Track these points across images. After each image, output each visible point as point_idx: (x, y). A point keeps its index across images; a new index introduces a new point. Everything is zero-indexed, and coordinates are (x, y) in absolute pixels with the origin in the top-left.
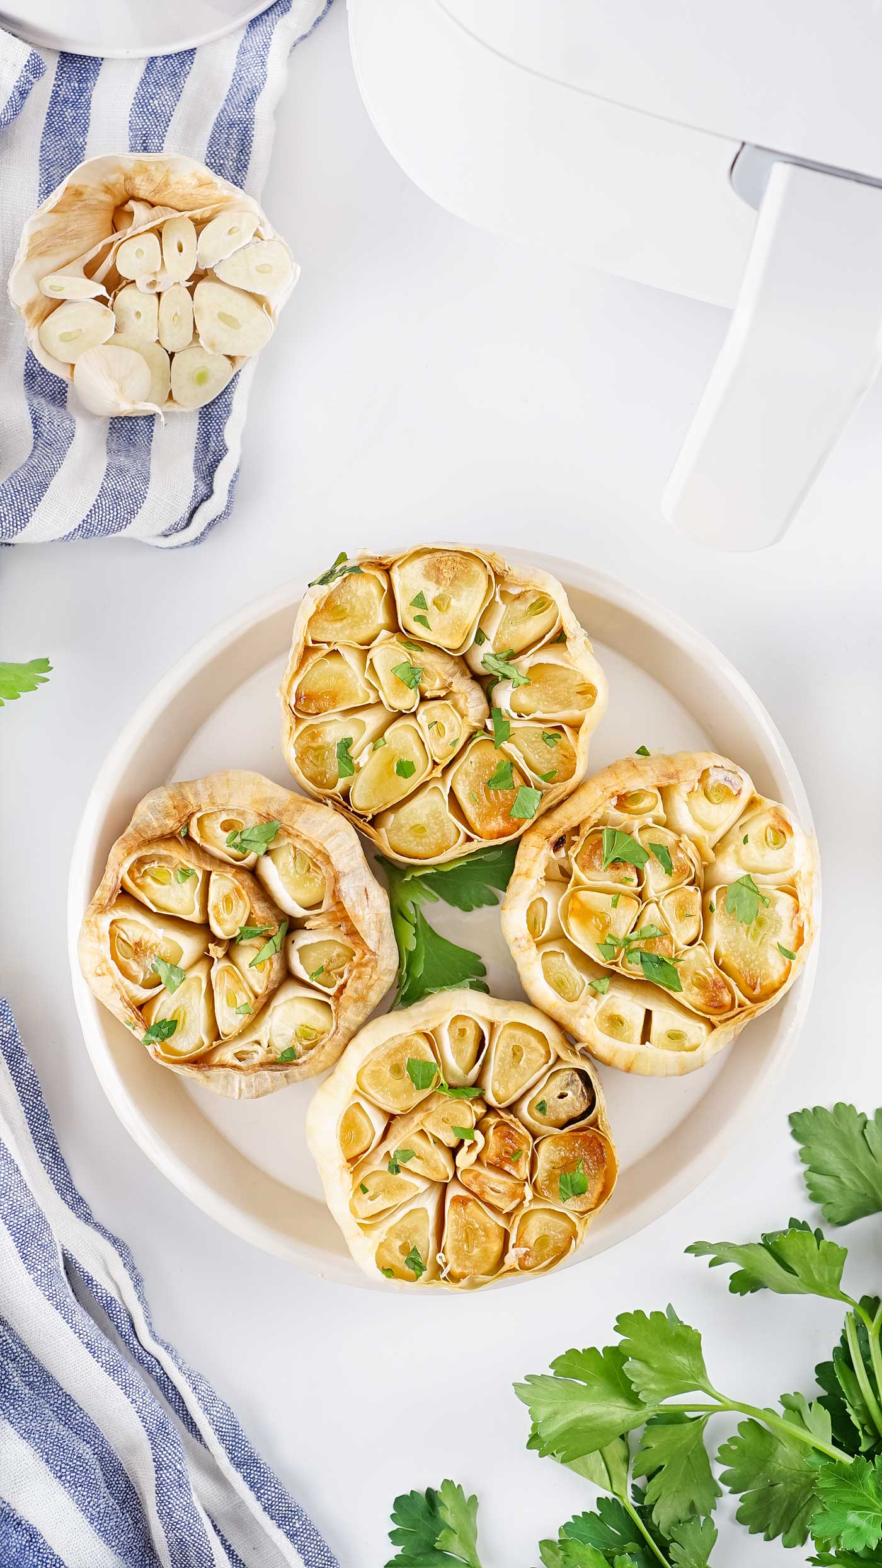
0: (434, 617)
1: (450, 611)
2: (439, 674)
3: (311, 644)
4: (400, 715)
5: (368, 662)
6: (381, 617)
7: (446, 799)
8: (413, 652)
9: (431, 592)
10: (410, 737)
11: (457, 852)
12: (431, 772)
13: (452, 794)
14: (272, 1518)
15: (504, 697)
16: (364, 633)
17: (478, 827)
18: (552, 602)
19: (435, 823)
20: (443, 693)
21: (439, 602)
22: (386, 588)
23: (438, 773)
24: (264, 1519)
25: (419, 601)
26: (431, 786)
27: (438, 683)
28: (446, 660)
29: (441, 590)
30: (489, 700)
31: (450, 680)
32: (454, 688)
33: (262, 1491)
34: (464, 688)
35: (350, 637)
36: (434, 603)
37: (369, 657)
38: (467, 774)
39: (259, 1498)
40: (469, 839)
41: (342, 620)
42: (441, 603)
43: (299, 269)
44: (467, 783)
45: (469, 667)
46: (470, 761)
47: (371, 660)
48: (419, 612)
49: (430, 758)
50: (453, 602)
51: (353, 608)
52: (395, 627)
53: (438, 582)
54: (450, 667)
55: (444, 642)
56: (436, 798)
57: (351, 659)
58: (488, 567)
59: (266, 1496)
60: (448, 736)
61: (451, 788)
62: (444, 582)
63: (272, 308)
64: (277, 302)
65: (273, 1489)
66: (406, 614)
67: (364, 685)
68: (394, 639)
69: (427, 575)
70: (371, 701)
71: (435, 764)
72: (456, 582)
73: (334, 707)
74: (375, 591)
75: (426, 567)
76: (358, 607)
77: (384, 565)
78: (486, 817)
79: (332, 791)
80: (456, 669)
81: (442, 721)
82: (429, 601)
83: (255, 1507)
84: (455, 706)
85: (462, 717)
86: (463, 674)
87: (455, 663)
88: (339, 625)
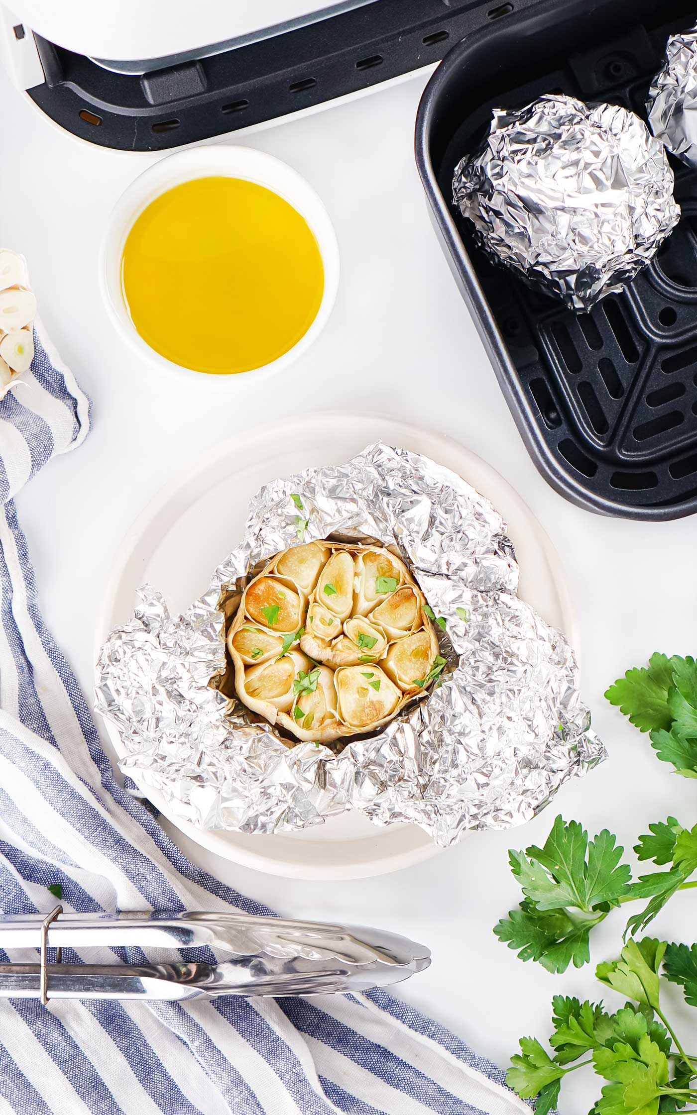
0: (363, 682)
1: (355, 690)
2: (341, 651)
3: (423, 627)
4: (351, 617)
5: (385, 636)
6: (392, 664)
7: (297, 586)
8: (363, 654)
9: (372, 694)
10: (338, 609)
11: (274, 562)
12: (315, 595)
13: (295, 591)
14: (416, 1031)
15: (298, 662)
16: (396, 650)
17: (269, 582)
18: (303, 727)
19: (296, 570)
20: (334, 642)
21: (365, 691)
22: (399, 682)
23: (311, 598)
24: (411, 1032)
25: (377, 685)
26: (310, 588)
27: (340, 646)
28: (342, 663)
29: (368, 700)
30: (304, 654)
31: (334, 653)
32: (329, 649)
33: (404, 1017)
34: (324, 654)
35: (403, 644)
36: (367, 689)
37: (386, 639)
38: (293, 606)
39: (404, 1022)
40: (272, 572)
41: (413, 651)
42: (363, 691)
43: (22, 255)
44: (290, 601)
45: (327, 666)
46: (296, 614)
47: (384, 638)
48: (373, 679)
49: (321, 603)
50: (357, 696)
51: (410, 661)
52: (380, 663)
53: (372, 702)
54: (338, 660)
55: (349, 671)
56: (304, 584)
57: (394, 632)
58: (349, 726)
59: (408, 1019)
60: (317, 621)
61: (298, 594)
62: (369, 704)
63: (25, 286)
64: (24, 282)
65: (410, 1014)
66: (379, 673)
67: (379, 622)
68: (378, 656)
69: (380, 703)
70: (371, 615)
71: (315, 601)
72: (361, 709)
73: (389, 600)
74: (404, 677)
75: (384, 707)
76: (408, 663)
77: (407, 694)
78: (270, 590)
79: (363, 554)
80: (334, 661)
81: (326, 627)
82: (370, 688)
83: (404, 1028)
84: (323, 640)
85: (316, 636)
86: (328, 660)
87: (336, 664)
88: (413, 647)
